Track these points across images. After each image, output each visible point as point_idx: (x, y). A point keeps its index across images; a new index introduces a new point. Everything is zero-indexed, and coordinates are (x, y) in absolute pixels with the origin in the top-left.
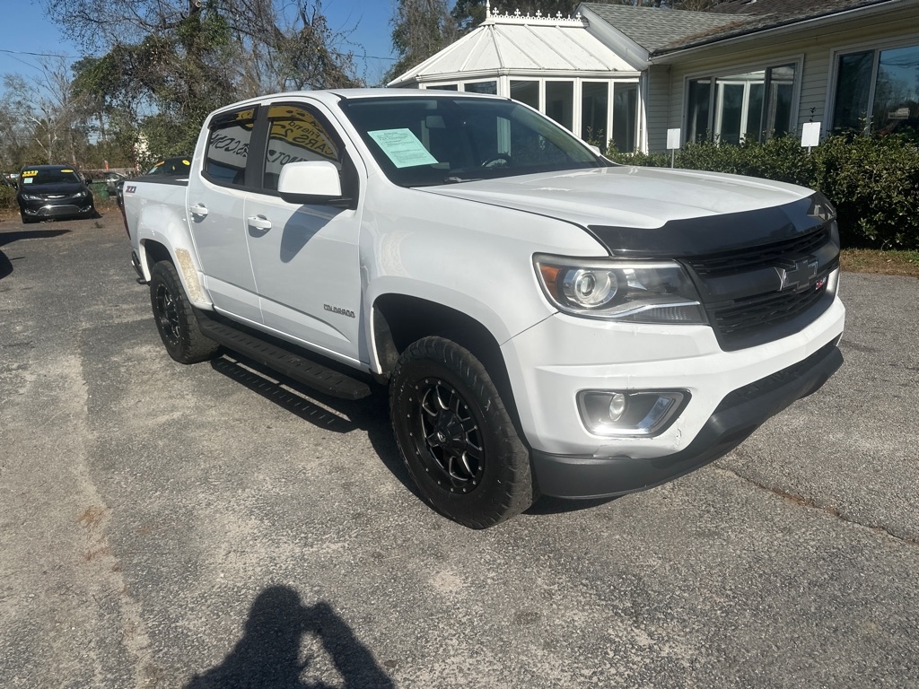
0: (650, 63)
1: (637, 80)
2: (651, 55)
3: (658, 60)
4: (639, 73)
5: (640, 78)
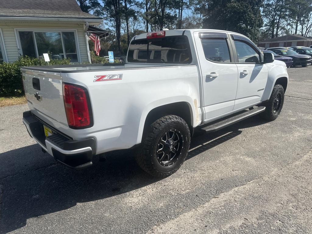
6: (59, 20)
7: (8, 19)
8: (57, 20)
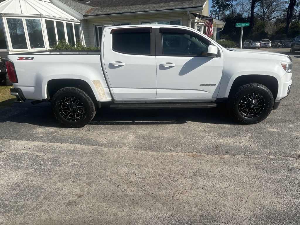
0: (83, 18)
1: (79, 24)
2: (84, 16)
3: (86, 18)
4: (80, 21)
5: (80, 23)
6: (166, 12)
7: (133, 14)
8: (165, 12)
